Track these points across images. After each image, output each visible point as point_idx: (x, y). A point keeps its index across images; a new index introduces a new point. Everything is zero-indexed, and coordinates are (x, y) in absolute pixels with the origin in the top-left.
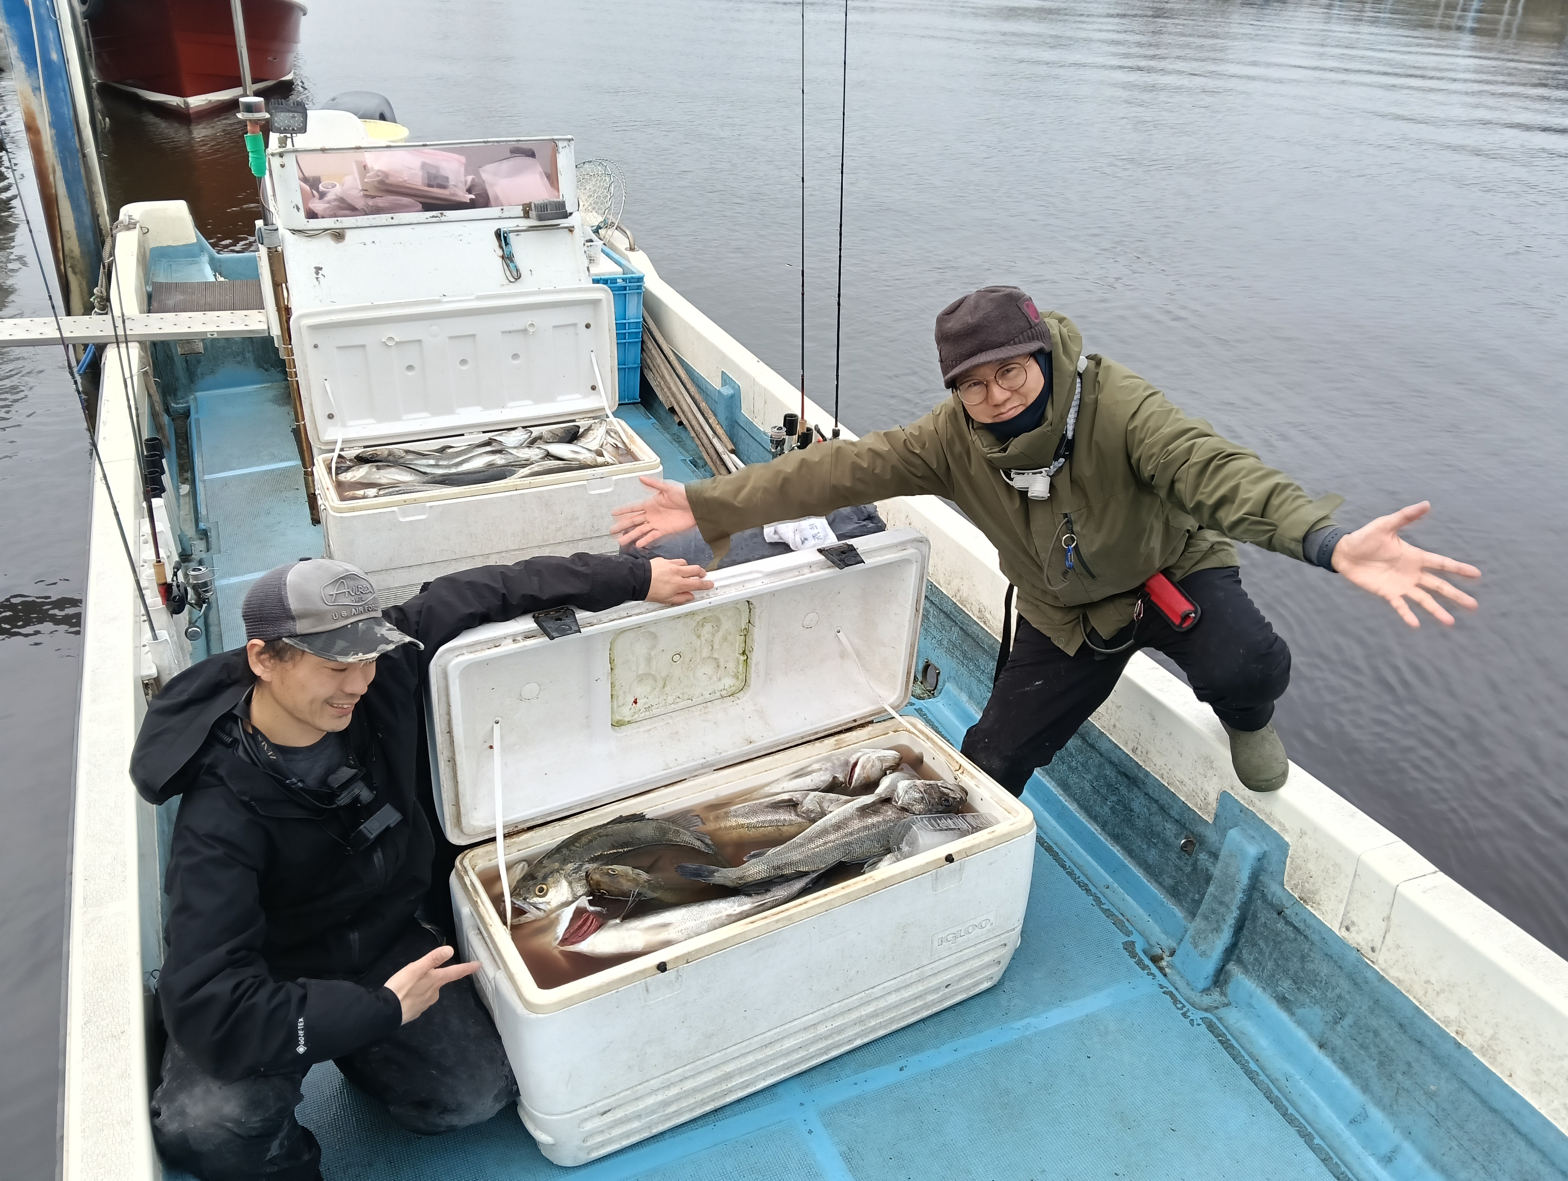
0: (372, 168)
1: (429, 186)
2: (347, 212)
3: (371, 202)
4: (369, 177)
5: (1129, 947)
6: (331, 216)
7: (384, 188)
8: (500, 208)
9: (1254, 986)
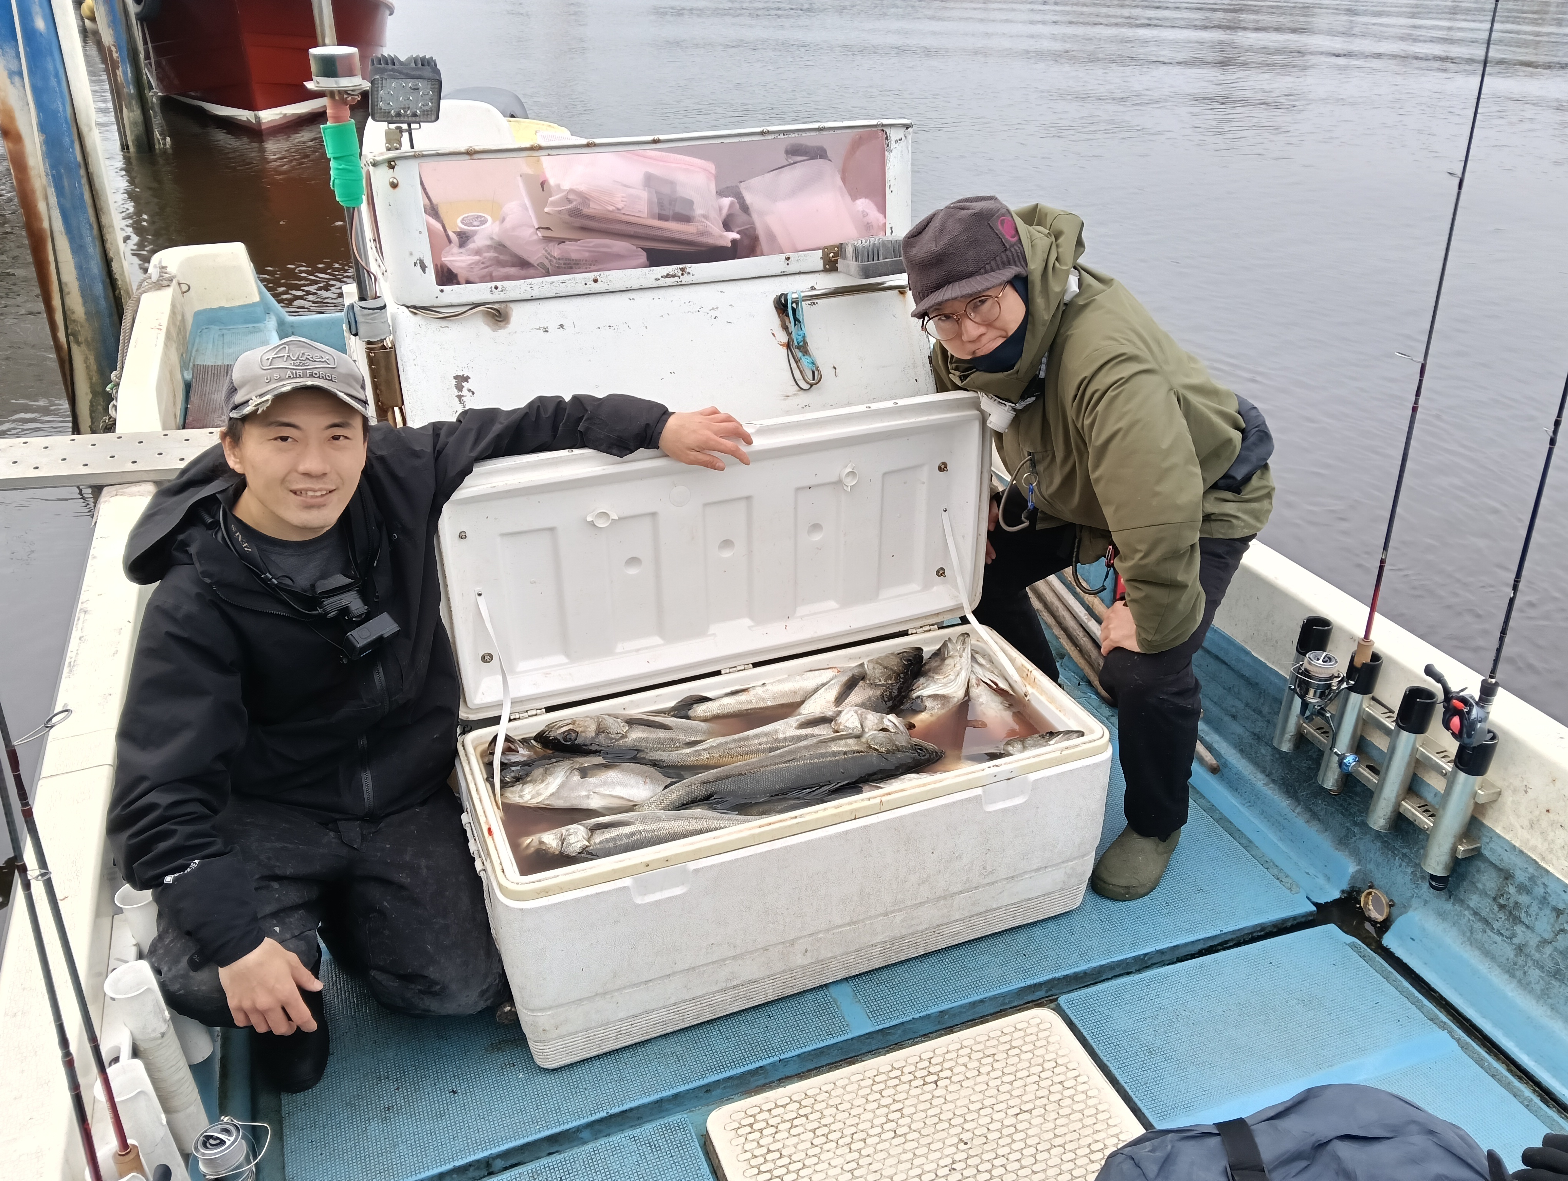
0: (558, 186)
1: (662, 217)
2: (512, 271)
3: (556, 251)
4: (553, 204)
6: (483, 280)
7: (579, 222)
8: (783, 256)
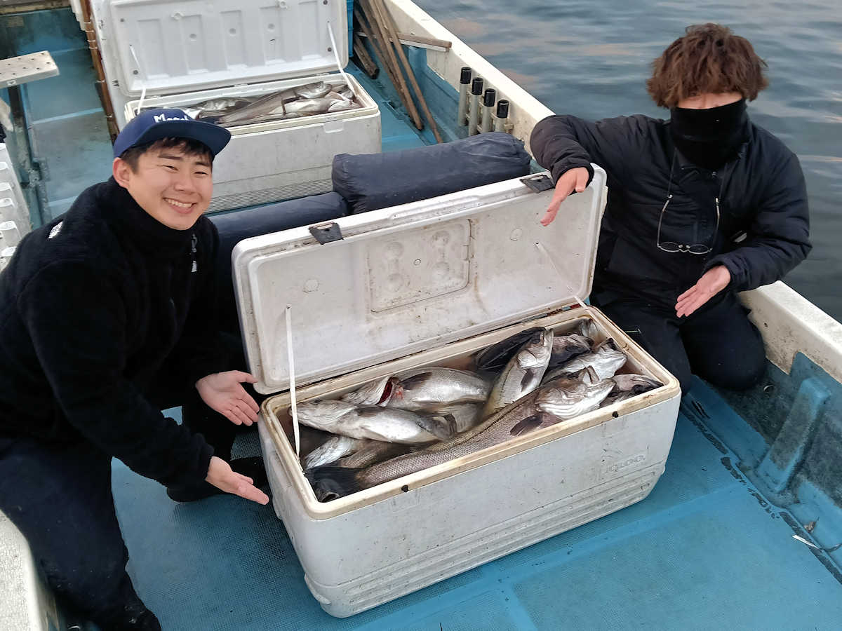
5: (726, 462)
9: (817, 490)
